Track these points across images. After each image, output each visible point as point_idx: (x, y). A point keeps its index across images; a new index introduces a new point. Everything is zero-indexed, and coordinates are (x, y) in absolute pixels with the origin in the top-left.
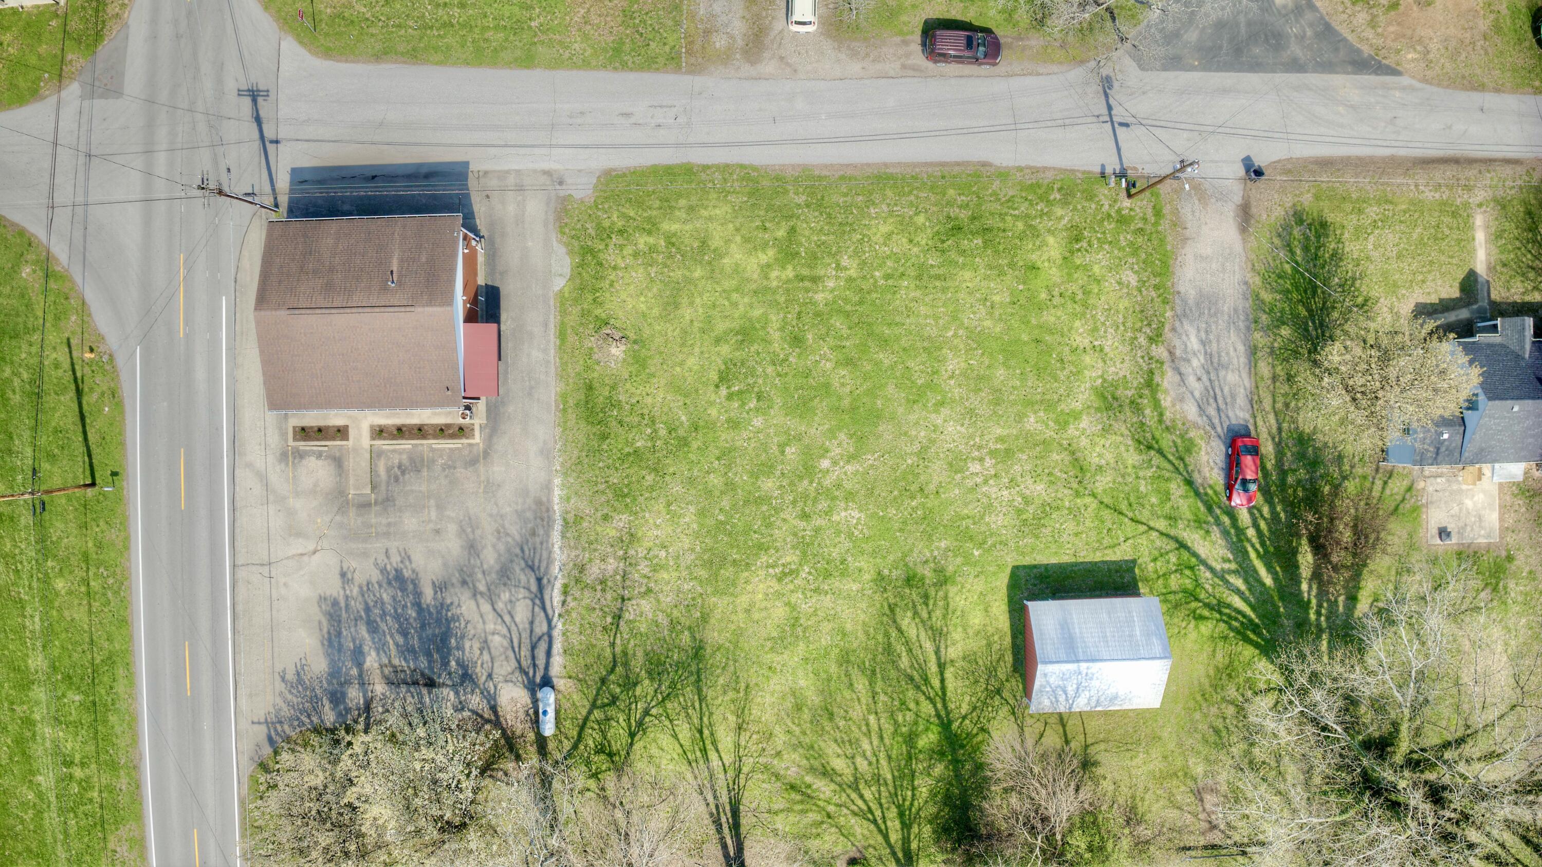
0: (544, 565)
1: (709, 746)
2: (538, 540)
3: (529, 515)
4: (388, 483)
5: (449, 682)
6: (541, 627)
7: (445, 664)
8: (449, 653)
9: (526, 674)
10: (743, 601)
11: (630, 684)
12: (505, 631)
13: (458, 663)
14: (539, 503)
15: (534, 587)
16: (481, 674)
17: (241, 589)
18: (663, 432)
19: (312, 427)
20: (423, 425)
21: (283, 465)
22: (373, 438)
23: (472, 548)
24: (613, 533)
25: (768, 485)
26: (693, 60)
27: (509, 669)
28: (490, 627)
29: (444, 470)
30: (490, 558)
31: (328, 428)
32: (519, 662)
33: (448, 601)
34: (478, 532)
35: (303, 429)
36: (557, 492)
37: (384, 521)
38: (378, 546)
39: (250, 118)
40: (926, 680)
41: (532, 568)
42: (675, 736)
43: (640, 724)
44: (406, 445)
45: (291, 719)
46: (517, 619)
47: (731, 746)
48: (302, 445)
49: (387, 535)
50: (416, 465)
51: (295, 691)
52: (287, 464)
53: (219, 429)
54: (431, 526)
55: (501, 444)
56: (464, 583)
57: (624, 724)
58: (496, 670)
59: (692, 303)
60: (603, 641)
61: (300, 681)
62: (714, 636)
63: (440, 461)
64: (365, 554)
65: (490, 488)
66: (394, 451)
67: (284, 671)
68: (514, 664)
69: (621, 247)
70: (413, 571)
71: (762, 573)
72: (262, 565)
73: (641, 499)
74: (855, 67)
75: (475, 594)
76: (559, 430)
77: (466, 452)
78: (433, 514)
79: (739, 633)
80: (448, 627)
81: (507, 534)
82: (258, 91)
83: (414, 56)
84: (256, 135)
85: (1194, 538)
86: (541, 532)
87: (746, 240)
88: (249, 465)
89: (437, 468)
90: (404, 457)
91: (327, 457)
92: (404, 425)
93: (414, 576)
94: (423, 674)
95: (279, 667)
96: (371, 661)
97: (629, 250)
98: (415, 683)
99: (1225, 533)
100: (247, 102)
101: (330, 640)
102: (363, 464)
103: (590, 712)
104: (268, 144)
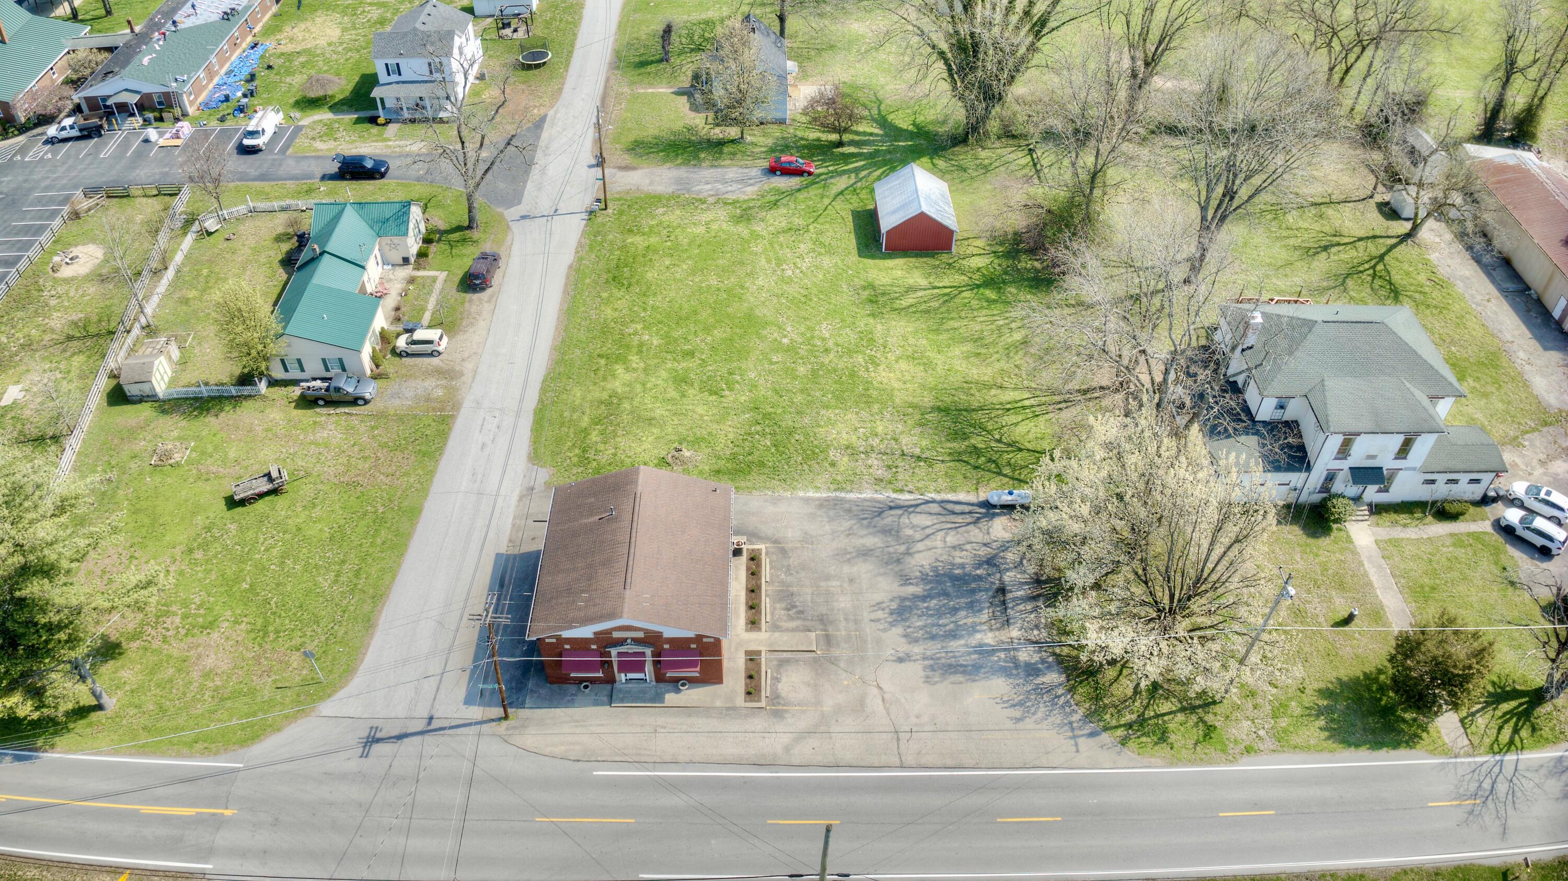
0: (877, 505)
1: (1020, 404)
2: (854, 508)
3: (832, 513)
4: (804, 619)
5: (998, 575)
6: (935, 508)
7: (980, 578)
8: (969, 575)
9: (979, 519)
10: (896, 385)
11: (976, 451)
12: (941, 533)
13: (978, 568)
14: (821, 506)
15: (899, 512)
16: (983, 552)
17: (924, 761)
18: (759, 428)
19: (746, 685)
20: (747, 589)
21: (786, 715)
22: (760, 629)
23: (865, 553)
24: (846, 459)
25: (802, 370)
26: (449, 408)
27: (977, 531)
28: (939, 544)
29: (791, 574)
30: (872, 541)
31: (747, 669)
32: (969, 524)
33: (918, 574)
34: (850, 549)
35: (749, 693)
36: (811, 494)
37: (843, 624)
38: (869, 630)
39: (396, 746)
40: (945, 295)
41: (880, 514)
42: (1016, 424)
43: (1009, 445)
44: (766, 602)
45: (1064, 714)
46: (929, 523)
47: (1016, 393)
48: (765, 691)
49: (856, 622)
50: (787, 597)
51: (1033, 709)
52: (786, 711)
53: (745, 781)
54: (846, 585)
55: (767, 530)
56: (898, 561)
57: (1011, 455)
58: (979, 540)
59: (651, 410)
60: (939, 467)
61: (1021, 704)
62: (928, 400)
63: (783, 576)
64: (878, 642)
65: (807, 540)
66: (772, 614)
67: (1011, 719)
68: (971, 527)
69: (597, 451)
70: (892, 600)
71: (873, 374)
72: (898, 739)
73: (815, 443)
74: (482, 324)
75: (908, 553)
76: (755, 493)
77: (774, 557)
78: (834, 583)
79: (923, 386)
80: (944, 575)
81: (851, 528)
82: (368, 737)
83: (379, 597)
84: (418, 739)
85: (834, 190)
86: (847, 506)
87: (604, 379)
88: (787, 749)
89: (789, 579)
90: (778, 606)
91: (778, 672)
92: (747, 603)
93: (897, 601)
94: (994, 597)
95: (1009, 724)
96: (989, 638)
97: (601, 447)
98: (1004, 603)
99: (831, 177)
100: (377, 748)
102: (785, 638)
103: (1005, 476)
104: (431, 727)
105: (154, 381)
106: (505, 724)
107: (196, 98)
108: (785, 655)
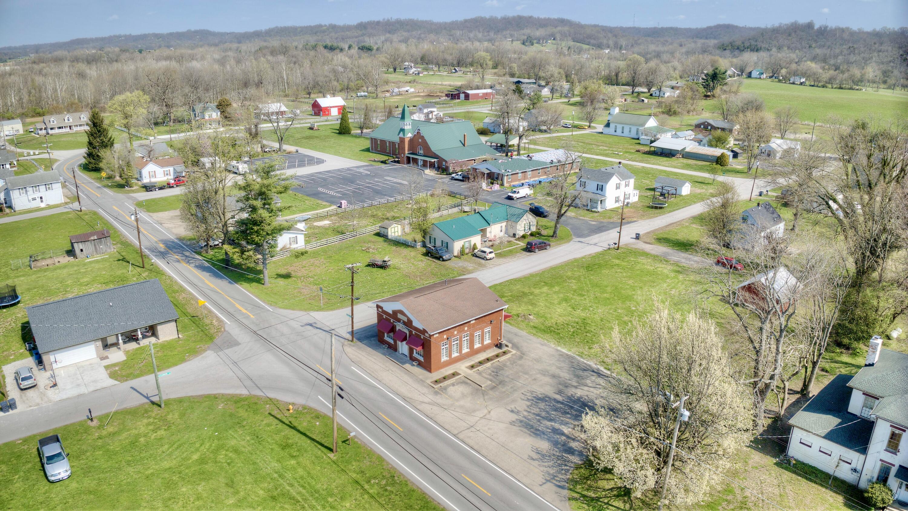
0: (589, 368)
2: (576, 363)
3: (562, 359)
4: (495, 378)
15: (596, 374)
17: (467, 440)
18: (575, 325)
19: (439, 379)
20: (487, 358)
21: (439, 395)
22: (472, 370)
23: (555, 376)
24: (599, 350)
26: (467, 272)
28: (597, 392)
29: (513, 365)
30: (565, 375)
31: (447, 376)
33: (570, 395)
34: (550, 372)
35: (436, 381)
36: (563, 350)
37: (508, 388)
38: (516, 395)
39: (314, 329)
41: (585, 370)
44: (488, 365)
45: (559, 472)
46: (603, 385)
48: (443, 384)
49: (515, 390)
50: (499, 369)
51: (546, 461)
52: (441, 394)
53: (392, 399)
54: (530, 380)
55: (525, 350)
56: (567, 386)
59: (539, 302)
61: (543, 456)
63: (508, 363)
64: (513, 401)
65: (537, 360)
66: (484, 369)
67: (529, 456)
70: (541, 394)
72: (468, 429)
73: (594, 340)
74: (515, 259)
75: (576, 387)
76: (540, 339)
77: (514, 356)
78: (526, 376)
80: (582, 401)
81: (562, 367)
82: (312, 324)
84: (322, 331)
86: (574, 361)
87: (535, 288)
88: (422, 403)
89: (510, 366)
90: (491, 369)
91: (458, 384)
92: (480, 361)
93: (544, 396)
95: (525, 457)
100: (308, 327)
101: (535, 434)
102: (478, 378)
104: (330, 332)
105: (389, 229)
106: (350, 343)
107: (511, 181)
108: (469, 381)
